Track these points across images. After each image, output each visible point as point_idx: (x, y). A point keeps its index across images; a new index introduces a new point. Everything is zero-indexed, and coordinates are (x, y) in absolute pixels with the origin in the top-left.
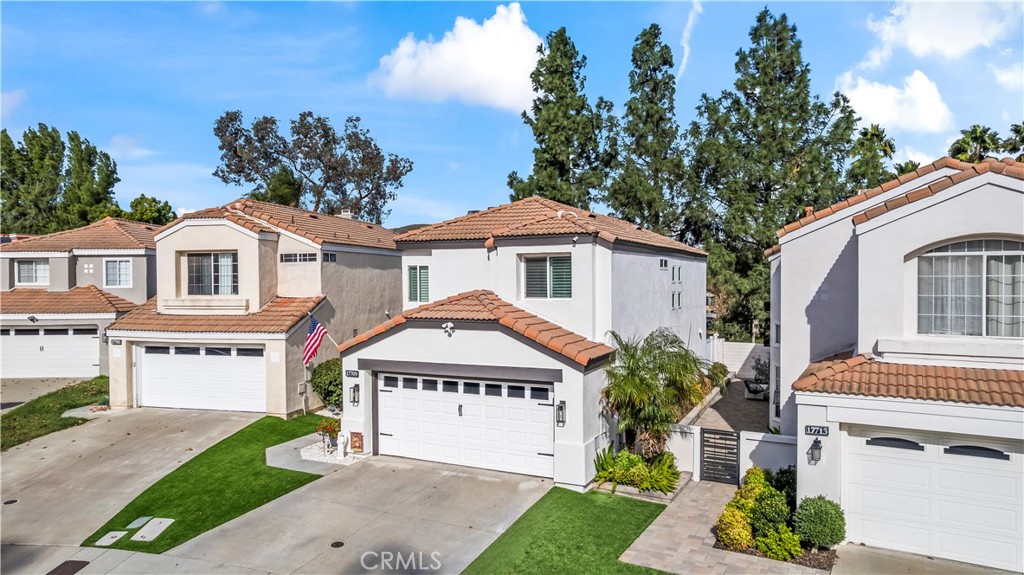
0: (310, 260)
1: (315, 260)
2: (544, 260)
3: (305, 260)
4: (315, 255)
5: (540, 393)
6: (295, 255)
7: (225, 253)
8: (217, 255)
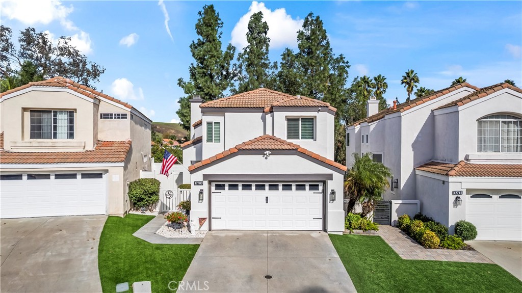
0: (122, 118)
1: (126, 118)
2: (298, 119)
3: (119, 118)
4: (126, 115)
5: (314, 187)
6: (112, 115)
7: (62, 111)
8: (56, 112)
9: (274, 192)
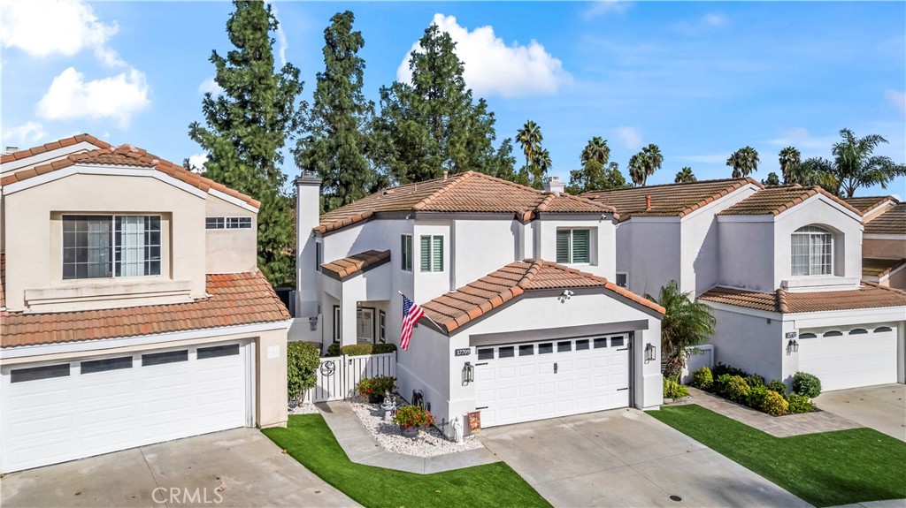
0: (242, 226)
1: (249, 226)
2: (568, 233)
3: (236, 226)
4: (249, 220)
5: (617, 341)
6: (221, 220)
7: (133, 216)
8: (120, 218)
9: (565, 354)
